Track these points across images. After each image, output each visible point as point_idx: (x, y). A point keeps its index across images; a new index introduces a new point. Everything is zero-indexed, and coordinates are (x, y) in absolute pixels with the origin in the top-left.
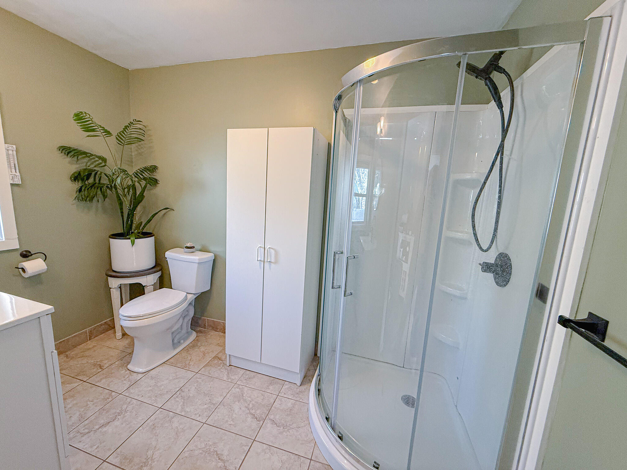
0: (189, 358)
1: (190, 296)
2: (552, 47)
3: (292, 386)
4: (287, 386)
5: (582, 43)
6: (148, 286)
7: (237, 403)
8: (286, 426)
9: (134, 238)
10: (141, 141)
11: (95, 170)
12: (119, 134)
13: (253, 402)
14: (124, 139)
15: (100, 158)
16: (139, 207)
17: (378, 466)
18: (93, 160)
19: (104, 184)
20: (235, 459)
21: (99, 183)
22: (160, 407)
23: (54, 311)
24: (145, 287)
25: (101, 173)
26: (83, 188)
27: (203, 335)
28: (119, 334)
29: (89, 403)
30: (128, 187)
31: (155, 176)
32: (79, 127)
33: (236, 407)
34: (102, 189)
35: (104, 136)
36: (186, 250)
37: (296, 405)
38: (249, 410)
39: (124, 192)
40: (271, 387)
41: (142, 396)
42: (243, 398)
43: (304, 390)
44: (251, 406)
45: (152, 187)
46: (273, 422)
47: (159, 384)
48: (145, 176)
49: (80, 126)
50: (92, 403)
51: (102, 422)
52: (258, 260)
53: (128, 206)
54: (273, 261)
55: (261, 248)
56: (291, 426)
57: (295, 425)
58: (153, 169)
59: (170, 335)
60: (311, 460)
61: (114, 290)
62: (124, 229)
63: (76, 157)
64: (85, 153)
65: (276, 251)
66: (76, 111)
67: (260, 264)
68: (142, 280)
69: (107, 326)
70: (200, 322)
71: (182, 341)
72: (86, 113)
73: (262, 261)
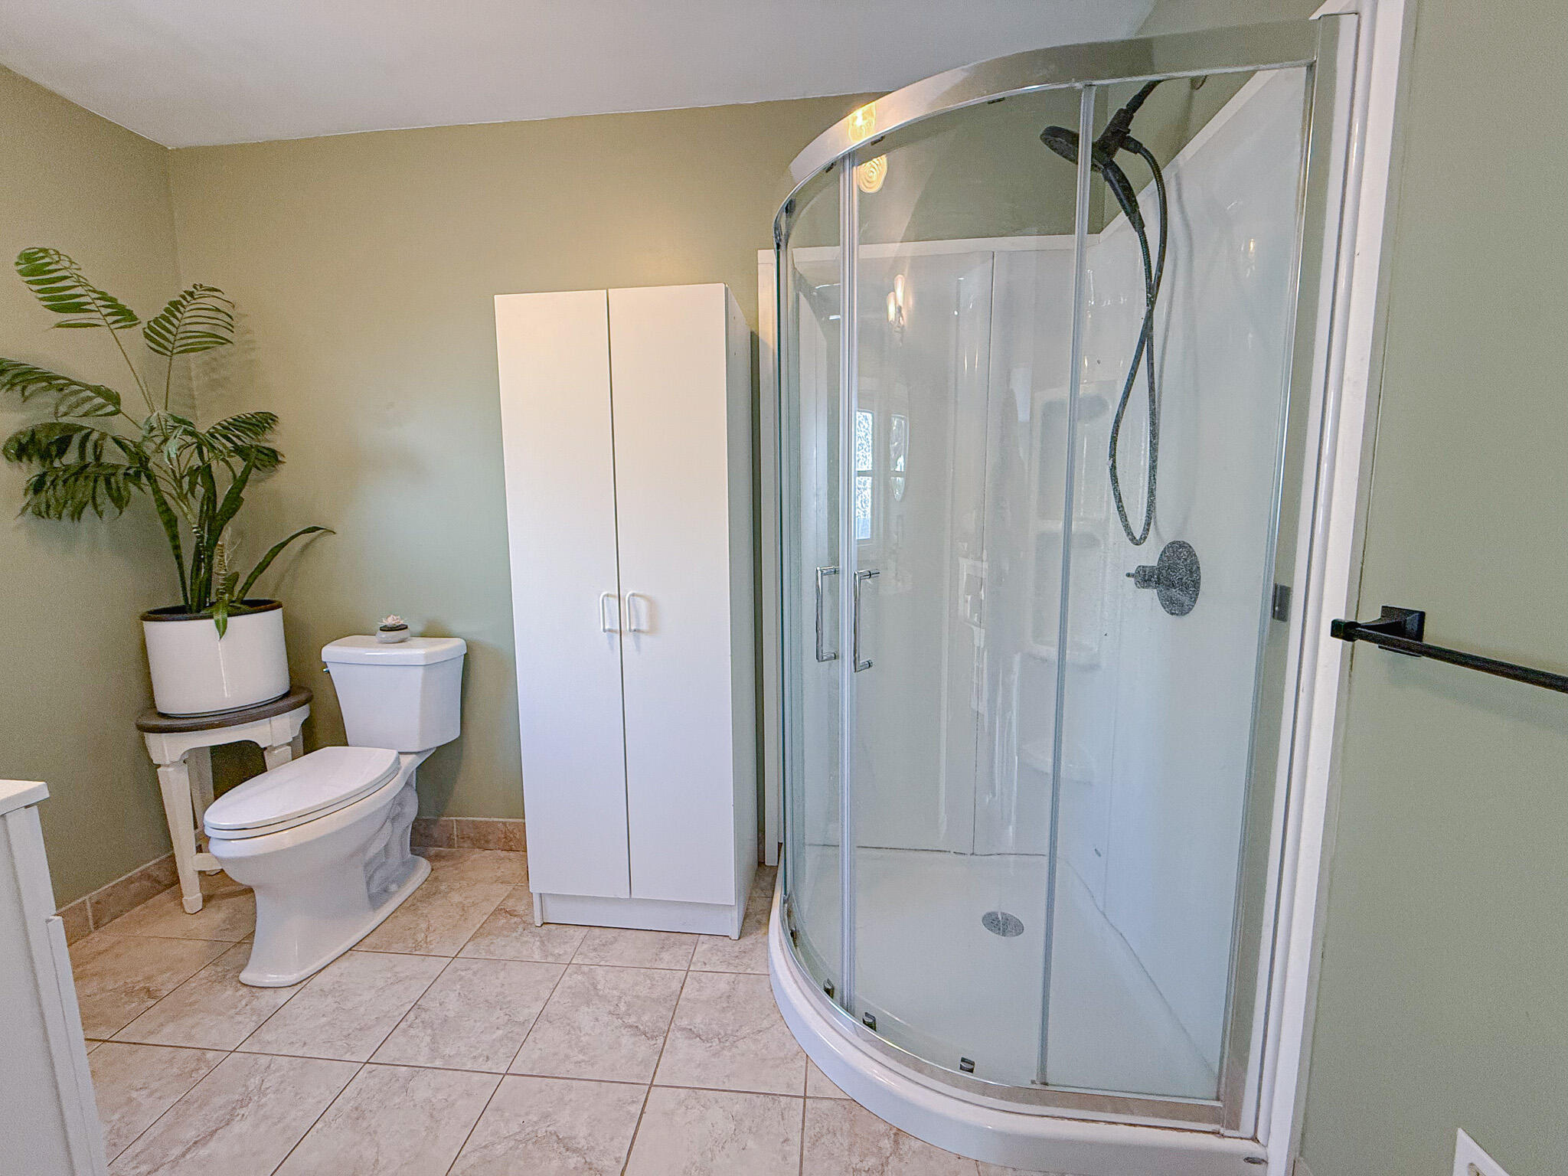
0: (424, 926)
1: (406, 760)
2: (1254, 72)
3: (720, 942)
4: (705, 946)
5: (1311, 67)
6: (275, 748)
7: (584, 1009)
8: (726, 1034)
9: (226, 615)
10: (223, 344)
11: (82, 428)
12: (152, 324)
13: (628, 999)
14: (171, 338)
15: (98, 391)
16: (230, 528)
17: (972, 1067)
18: (73, 399)
19: (117, 467)
20: (612, 1139)
21: (99, 465)
22: (365, 1061)
23: (48, 796)
24: (265, 753)
25: (103, 436)
26: (49, 480)
27: (450, 863)
28: (192, 895)
29: (134, 1094)
30: (193, 472)
31: (272, 441)
32: (35, 294)
33: (584, 1017)
34: (113, 480)
35: (112, 326)
36: (384, 635)
37: (738, 983)
38: (621, 1019)
39: (181, 487)
40: (666, 956)
41: (305, 1044)
42: (597, 995)
43: (751, 946)
44: (623, 1008)
45: (262, 474)
46: (691, 1033)
47: (349, 1005)
48: (239, 443)
49: (39, 291)
50: (144, 1092)
51: (190, 1134)
52: (604, 630)
53: (196, 528)
54: (644, 627)
55: (610, 599)
56: (738, 1034)
57: (746, 1030)
58: (263, 422)
59: (361, 868)
60: (805, 1097)
61: (170, 769)
62: (185, 595)
63: (19, 388)
64: (49, 378)
65: (651, 602)
66: (22, 247)
67: (611, 638)
68: (257, 733)
69: (146, 883)
70: (436, 832)
71: (393, 887)
72: (57, 253)
73: (615, 631)
